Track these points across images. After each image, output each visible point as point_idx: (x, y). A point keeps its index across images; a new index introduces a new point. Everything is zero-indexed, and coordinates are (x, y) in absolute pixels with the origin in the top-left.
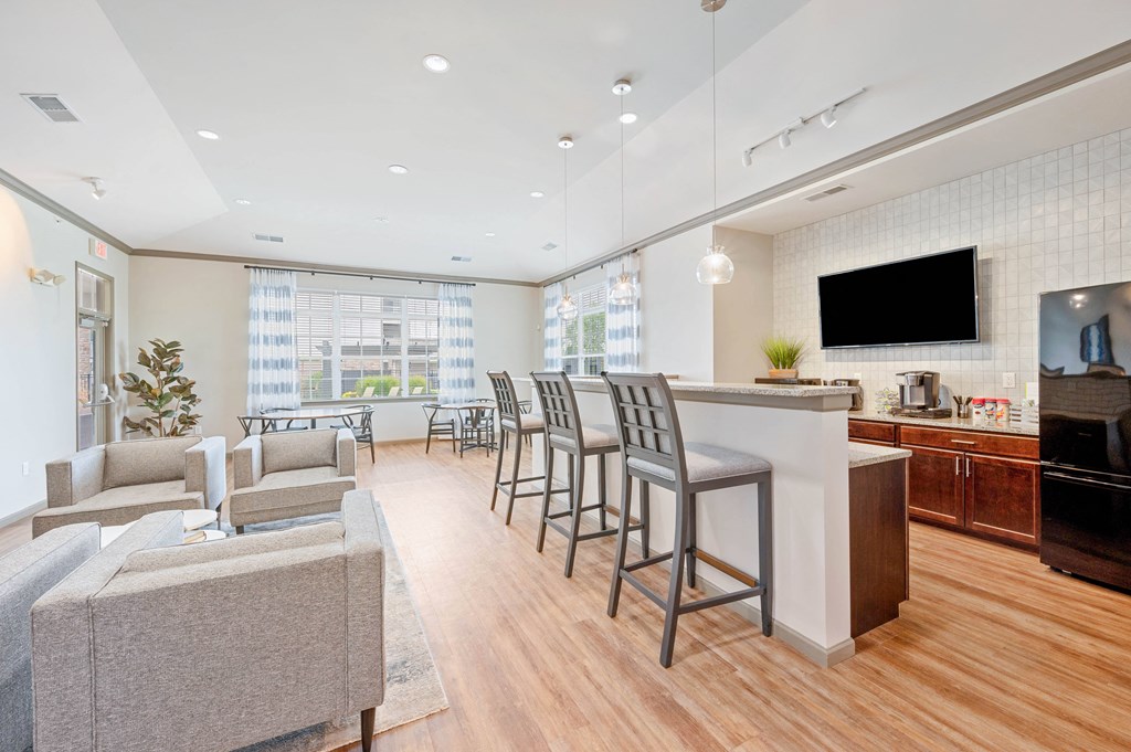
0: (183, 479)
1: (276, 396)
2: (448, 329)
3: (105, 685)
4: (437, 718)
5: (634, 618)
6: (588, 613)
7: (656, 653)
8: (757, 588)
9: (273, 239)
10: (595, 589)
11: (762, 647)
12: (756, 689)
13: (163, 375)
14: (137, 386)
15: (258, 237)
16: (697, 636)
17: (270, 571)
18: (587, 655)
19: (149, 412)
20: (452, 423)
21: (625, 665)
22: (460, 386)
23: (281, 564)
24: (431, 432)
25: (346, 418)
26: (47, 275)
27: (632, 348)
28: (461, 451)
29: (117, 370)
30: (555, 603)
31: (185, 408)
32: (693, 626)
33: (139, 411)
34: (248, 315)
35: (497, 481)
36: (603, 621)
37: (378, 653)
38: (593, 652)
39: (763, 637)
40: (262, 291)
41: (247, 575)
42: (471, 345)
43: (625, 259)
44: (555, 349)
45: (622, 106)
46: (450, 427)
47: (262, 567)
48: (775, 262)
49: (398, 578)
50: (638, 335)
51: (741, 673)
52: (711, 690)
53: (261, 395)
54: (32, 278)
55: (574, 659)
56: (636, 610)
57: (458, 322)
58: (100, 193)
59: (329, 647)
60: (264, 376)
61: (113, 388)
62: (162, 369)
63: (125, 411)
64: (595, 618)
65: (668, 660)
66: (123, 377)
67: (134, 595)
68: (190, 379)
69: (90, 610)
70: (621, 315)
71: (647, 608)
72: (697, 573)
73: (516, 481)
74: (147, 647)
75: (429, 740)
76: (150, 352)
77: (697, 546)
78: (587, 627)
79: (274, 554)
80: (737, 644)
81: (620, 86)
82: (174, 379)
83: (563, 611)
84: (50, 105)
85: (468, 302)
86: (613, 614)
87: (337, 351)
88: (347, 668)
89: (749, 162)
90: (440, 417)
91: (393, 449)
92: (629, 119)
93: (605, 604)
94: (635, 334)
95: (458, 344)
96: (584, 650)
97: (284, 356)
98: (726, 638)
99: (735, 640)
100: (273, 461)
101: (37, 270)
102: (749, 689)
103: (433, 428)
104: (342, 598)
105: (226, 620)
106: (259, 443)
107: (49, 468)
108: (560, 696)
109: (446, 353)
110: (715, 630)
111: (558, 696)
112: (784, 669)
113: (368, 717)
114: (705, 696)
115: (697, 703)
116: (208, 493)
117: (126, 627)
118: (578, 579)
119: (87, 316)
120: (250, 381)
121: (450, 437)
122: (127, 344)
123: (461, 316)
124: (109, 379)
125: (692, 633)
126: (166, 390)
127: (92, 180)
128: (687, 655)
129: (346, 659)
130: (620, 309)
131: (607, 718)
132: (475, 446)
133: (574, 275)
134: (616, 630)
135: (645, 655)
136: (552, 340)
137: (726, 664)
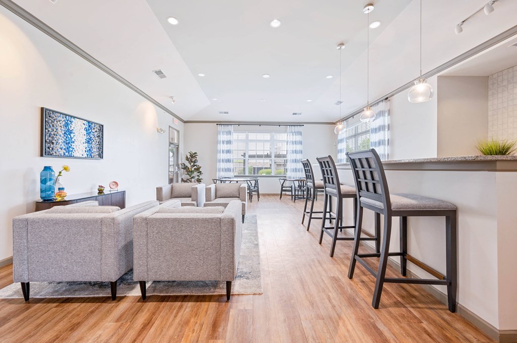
0: (190, 197)
1: (226, 173)
2: (291, 146)
3: (150, 246)
4: (257, 296)
5: (363, 282)
6: (337, 274)
7: (370, 300)
8: (445, 281)
9: (225, 113)
10: (344, 264)
11: (446, 317)
12: (434, 336)
13: (192, 164)
14: (185, 168)
15: (220, 113)
16: (399, 299)
17: (196, 219)
18: (332, 291)
19: (188, 177)
20: (291, 187)
21: (352, 302)
22: (296, 171)
23: (199, 217)
24: (282, 190)
25: (248, 182)
26: (161, 130)
27: (384, 151)
28: (295, 200)
29: (180, 162)
30: (321, 266)
31: (198, 176)
32: (399, 294)
33: (186, 177)
34: (217, 142)
35: (305, 211)
36: (345, 279)
37: (232, 260)
38: (335, 291)
39: (449, 312)
40: (222, 133)
41: (189, 219)
42: (301, 153)
43: (381, 104)
44: (342, 154)
45: (370, 19)
46: (290, 189)
47: (193, 217)
48: (490, 93)
49: (256, 243)
50: (388, 144)
51: (425, 324)
52: (401, 327)
53: (221, 172)
54: (158, 131)
55: (324, 291)
56: (365, 278)
57: (295, 143)
58: (174, 101)
59: (214, 252)
60: (223, 165)
61: (179, 168)
62: (192, 162)
63: (182, 176)
64: (340, 277)
65: (376, 304)
66: (181, 165)
67: (157, 219)
68: (200, 166)
69: (146, 220)
70: (378, 134)
71: (371, 279)
72: (407, 268)
73: (312, 212)
74: (160, 237)
75: (252, 302)
76: (189, 156)
77: (408, 253)
78: (335, 280)
79: (198, 214)
80: (427, 310)
81: (367, 8)
82: (195, 165)
83: (325, 270)
84: (159, 73)
85: (300, 133)
86: (351, 277)
87: (247, 156)
88: (220, 262)
89: (461, 30)
90: (287, 184)
91: (267, 197)
92: (375, 25)
93: (347, 271)
94: (386, 144)
95: (295, 153)
96: (331, 289)
97: (229, 158)
98: (420, 305)
99: (426, 308)
100: (219, 194)
101: (159, 128)
102: (429, 335)
103: (283, 189)
104: (219, 234)
105: (182, 234)
106: (215, 186)
107: (157, 188)
108: (313, 304)
109: (290, 157)
110: (414, 299)
111: (312, 304)
112: (461, 333)
113: (229, 284)
114: (396, 328)
115: (390, 330)
116: (198, 202)
117: (155, 229)
118: (336, 259)
119: (172, 144)
120: (218, 167)
121: (290, 193)
122: (183, 153)
123: (297, 140)
124: (178, 165)
125: (397, 297)
126: (193, 169)
127: (172, 97)
128: (390, 307)
129: (220, 259)
130: (377, 131)
131: (334, 320)
132: (301, 198)
133: (353, 116)
134: (351, 284)
135: (364, 300)
136: (341, 150)
137: (416, 317)
